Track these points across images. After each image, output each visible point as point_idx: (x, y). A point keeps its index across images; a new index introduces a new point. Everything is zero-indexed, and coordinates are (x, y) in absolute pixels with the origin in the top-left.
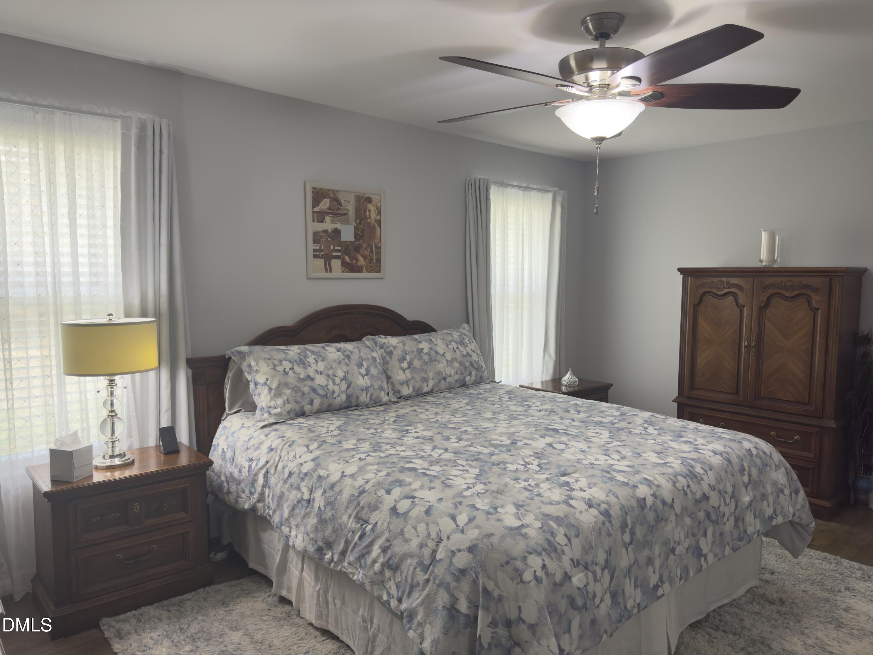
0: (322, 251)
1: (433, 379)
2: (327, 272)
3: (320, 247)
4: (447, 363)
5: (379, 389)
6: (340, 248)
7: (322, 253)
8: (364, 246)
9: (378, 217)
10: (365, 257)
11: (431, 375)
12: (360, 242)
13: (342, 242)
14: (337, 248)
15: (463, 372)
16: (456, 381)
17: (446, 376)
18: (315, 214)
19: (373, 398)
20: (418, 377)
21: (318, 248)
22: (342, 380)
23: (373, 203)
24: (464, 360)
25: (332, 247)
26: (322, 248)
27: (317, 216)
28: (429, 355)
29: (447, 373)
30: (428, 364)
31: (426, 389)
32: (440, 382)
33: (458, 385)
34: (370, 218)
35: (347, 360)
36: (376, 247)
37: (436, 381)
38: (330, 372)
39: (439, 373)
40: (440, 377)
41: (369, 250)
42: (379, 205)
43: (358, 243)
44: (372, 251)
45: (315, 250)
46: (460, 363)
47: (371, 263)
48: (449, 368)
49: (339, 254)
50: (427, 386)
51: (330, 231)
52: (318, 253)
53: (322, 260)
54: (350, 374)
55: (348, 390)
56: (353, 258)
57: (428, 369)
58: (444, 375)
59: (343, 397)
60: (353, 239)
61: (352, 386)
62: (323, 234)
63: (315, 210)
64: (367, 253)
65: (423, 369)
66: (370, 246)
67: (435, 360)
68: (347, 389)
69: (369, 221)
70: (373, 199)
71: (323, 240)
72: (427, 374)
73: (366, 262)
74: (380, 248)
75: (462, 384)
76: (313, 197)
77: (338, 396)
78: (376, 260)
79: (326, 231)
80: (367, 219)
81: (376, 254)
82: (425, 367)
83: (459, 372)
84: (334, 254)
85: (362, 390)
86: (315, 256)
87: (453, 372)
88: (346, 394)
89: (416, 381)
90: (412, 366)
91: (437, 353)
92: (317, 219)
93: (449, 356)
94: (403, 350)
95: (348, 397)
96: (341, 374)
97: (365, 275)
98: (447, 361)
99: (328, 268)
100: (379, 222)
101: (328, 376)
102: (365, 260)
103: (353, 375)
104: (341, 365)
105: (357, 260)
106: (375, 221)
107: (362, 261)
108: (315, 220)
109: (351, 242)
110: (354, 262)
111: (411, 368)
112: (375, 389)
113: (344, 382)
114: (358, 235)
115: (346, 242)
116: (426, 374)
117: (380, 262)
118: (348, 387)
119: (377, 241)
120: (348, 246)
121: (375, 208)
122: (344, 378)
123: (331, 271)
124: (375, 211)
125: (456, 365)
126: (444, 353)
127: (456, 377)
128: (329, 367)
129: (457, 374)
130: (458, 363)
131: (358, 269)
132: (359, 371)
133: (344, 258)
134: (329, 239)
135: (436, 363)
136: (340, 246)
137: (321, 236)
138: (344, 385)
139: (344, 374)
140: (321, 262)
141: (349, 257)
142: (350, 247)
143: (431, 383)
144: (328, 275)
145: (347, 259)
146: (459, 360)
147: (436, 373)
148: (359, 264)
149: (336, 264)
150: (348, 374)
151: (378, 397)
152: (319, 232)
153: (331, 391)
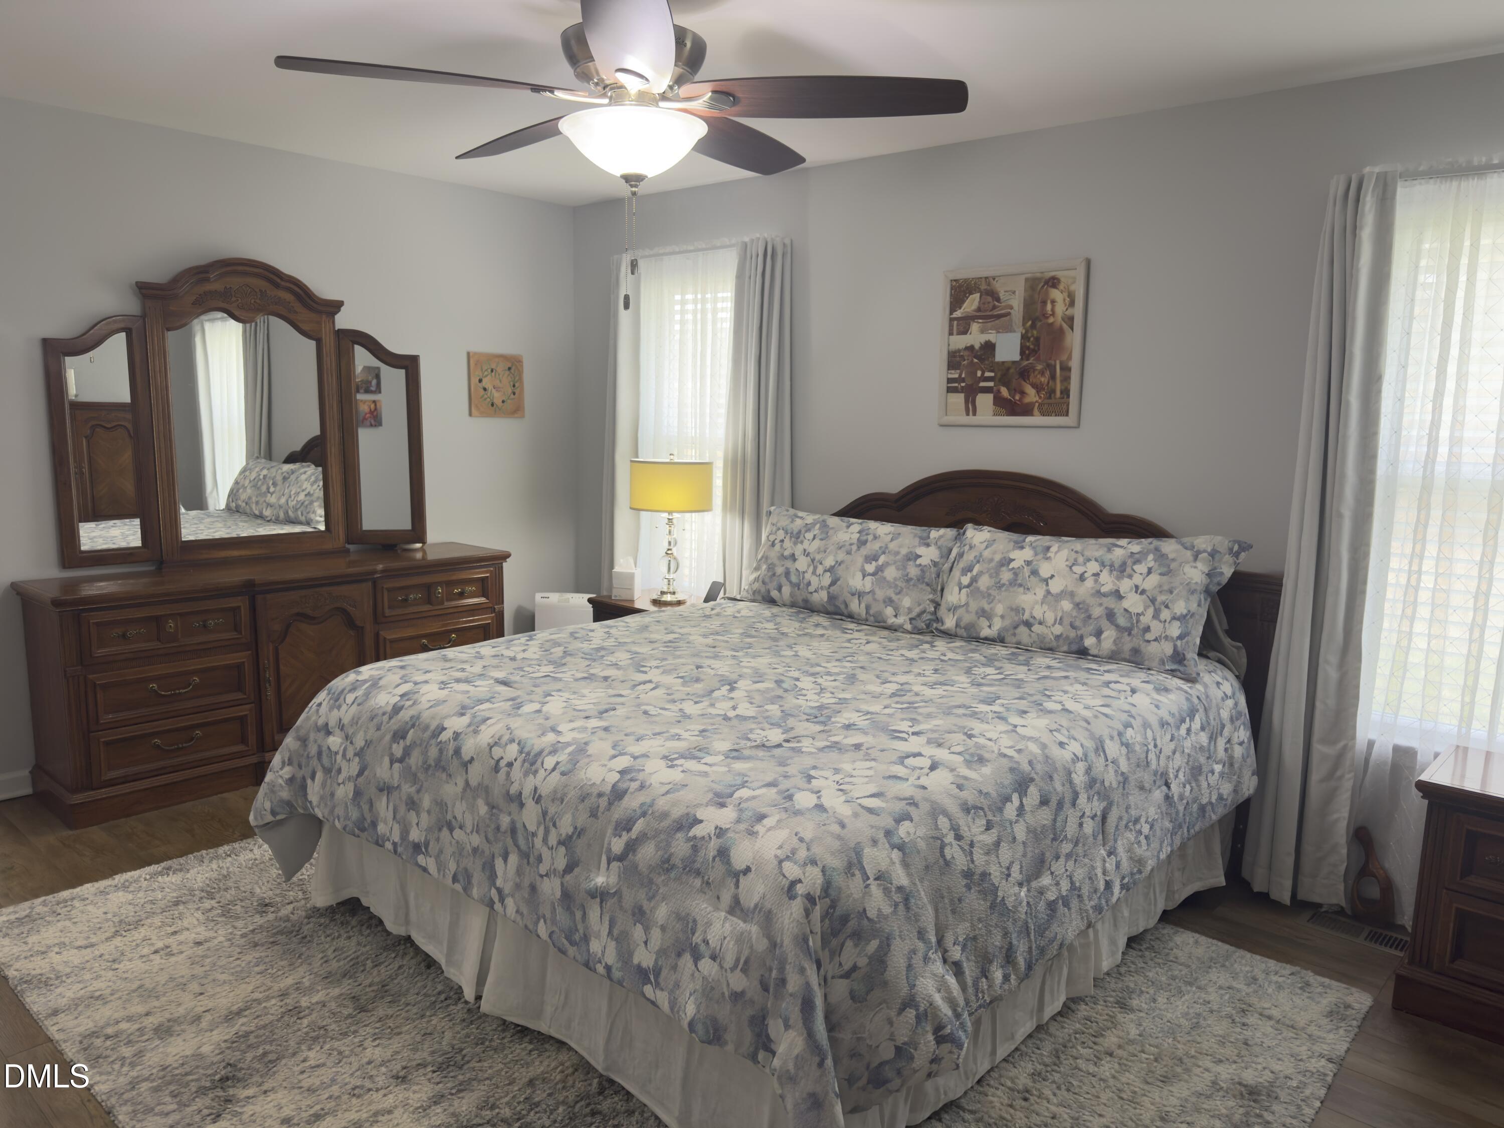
0: (963, 380)
1: (1002, 617)
2: (968, 414)
3: (960, 375)
4: (1045, 597)
5: (884, 602)
6: (992, 374)
7: (963, 384)
8: (1039, 367)
9: (1069, 312)
10: (1038, 388)
11: (1000, 609)
12: (1031, 361)
13: (998, 363)
14: (987, 374)
15: (1078, 623)
16: (1058, 637)
17: (1031, 620)
18: (955, 323)
19: (872, 612)
20: (974, 606)
21: (956, 376)
22: (825, 571)
23: (1061, 287)
24: (1092, 601)
25: (979, 373)
26: (963, 376)
27: (958, 325)
28: (1016, 574)
29: (1035, 614)
30: (1003, 589)
31: (985, 632)
32: (1016, 628)
33: (1065, 648)
34: (1053, 314)
35: (854, 548)
36: (1062, 369)
37: (1007, 622)
38: (818, 557)
39: (1018, 610)
40: (1016, 618)
41: (1047, 374)
42: (1072, 288)
43: (1026, 363)
44: (1053, 377)
45: (950, 381)
46: (1077, 605)
47: (1050, 398)
48: (1045, 607)
49: (991, 384)
50: (990, 627)
51: (977, 346)
52: (956, 385)
53: (962, 396)
54: (843, 566)
55: (832, 588)
56: (1015, 390)
57: (997, 597)
58: (1026, 616)
59: (823, 596)
60: (1017, 357)
61: (839, 583)
62: (966, 353)
63: (955, 315)
64: (1043, 380)
65: (989, 595)
66: (1052, 368)
67: (1020, 585)
68: (830, 585)
69: (1051, 320)
70: (1062, 280)
71: (965, 362)
72: (991, 605)
73: (1040, 397)
74: (1069, 369)
75: (1074, 647)
76: (951, 295)
77: (816, 591)
78: (1062, 392)
79: (971, 348)
80: (1047, 318)
81: (1062, 381)
82: (993, 592)
83: (1066, 621)
84: (982, 384)
85: (853, 595)
86: (950, 390)
87: (1050, 617)
88: (828, 593)
89: (967, 611)
90: (974, 584)
91: (1035, 573)
92: (958, 329)
93: (1056, 586)
94: (978, 554)
95: (832, 598)
96: (829, 562)
97: (1037, 419)
98: (1048, 592)
99: (971, 407)
100: (1070, 320)
101: (813, 560)
102: (1038, 392)
103: (847, 568)
104: (839, 552)
105: (1023, 393)
106: (1063, 319)
107: (1031, 395)
108: (955, 332)
109: (1014, 362)
110: (1017, 397)
111: (971, 588)
112: (875, 600)
113: (828, 574)
114: (1028, 348)
115: (1003, 362)
116: (989, 604)
117: (1068, 396)
118: (833, 583)
119: (1064, 358)
120: (1008, 369)
121: (1066, 294)
122: (831, 570)
123: (974, 414)
124: (1064, 300)
125: (1066, 605)
126: (1052, 576)
127: (1058, 630)
128: (822, 549)
129: (1060, 624)
130: (1072, 603)
131: (1026, 411)
132: (863, 566)
133: (999, 391)
134: (976, 360)
135: (1021, 590)
136: (992, 371)
137: (962, 356)
138: (827, 580)
139: (833, 563)
140: (958, 399)
141: (1008, 389)
142: (1012, 371)
143: (998, 624)
144: (971, 419)
145: (1004, 392)
146: (1077, 600)
147: (1012, 609)
148: (1027, 400)
149: (985, 401)
150: (840, 565)
151: (880, 613)
152: (959, 351)
153: (805, 582)
